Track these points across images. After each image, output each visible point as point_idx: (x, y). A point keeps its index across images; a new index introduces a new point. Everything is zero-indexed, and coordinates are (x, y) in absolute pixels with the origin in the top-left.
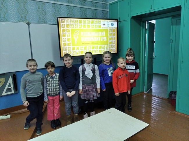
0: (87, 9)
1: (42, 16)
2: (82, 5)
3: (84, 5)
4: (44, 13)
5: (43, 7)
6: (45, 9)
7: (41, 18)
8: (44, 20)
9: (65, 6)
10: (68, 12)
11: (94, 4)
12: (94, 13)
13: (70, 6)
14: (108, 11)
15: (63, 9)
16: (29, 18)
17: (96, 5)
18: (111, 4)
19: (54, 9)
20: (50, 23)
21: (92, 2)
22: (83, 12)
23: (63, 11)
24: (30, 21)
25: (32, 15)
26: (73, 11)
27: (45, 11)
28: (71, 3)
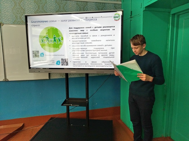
0: (88, 3)
1: (20, 15)
4: (22, 11)
5: (22, 3)
6: (23, 6)
7: (18, 17)
15: (50, 5)
16: (2, 17)
19: (37, 6)
23: (50, 7)
24: (4, 22)
25: (5, 15)
26: (65, 6)
27: (23, 9)
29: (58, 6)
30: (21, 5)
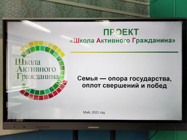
0: (103, 13)
3: (96, 5)
9: (51, 4)
13: (63, 6)
17: (123, 7)
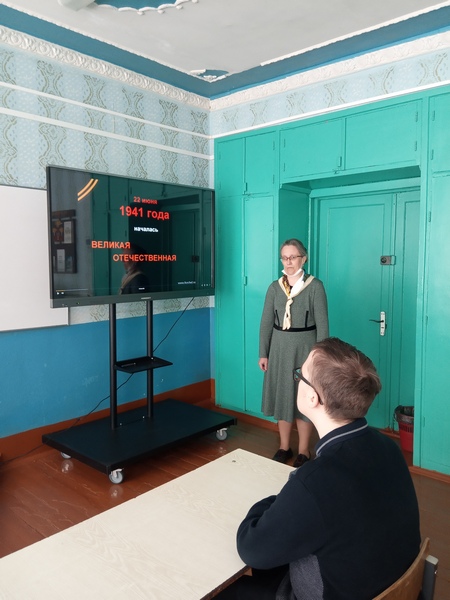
0: (148, 150)
1: (5, 159)
2: (132, 136)
4: (11, 151)
5: (10, 131)
6: (14, 140)
8: (11, 172)
9: (78, 134)
10: (90, 154)
11: (169, 137)
12: (169, 162)
13: (94, 137)
14: (207, 161)
15: (72, 143)
17: (175, 140)
18: (218, 141)
19: (45, 142)
20: (29, 184)
21: (161, 129)
22: (136, 156)
23: (74, 148)
26: (104, 151)
27: (14, 145)
28: (100, 128)
29: (90, 148)
30: (8, 135)
